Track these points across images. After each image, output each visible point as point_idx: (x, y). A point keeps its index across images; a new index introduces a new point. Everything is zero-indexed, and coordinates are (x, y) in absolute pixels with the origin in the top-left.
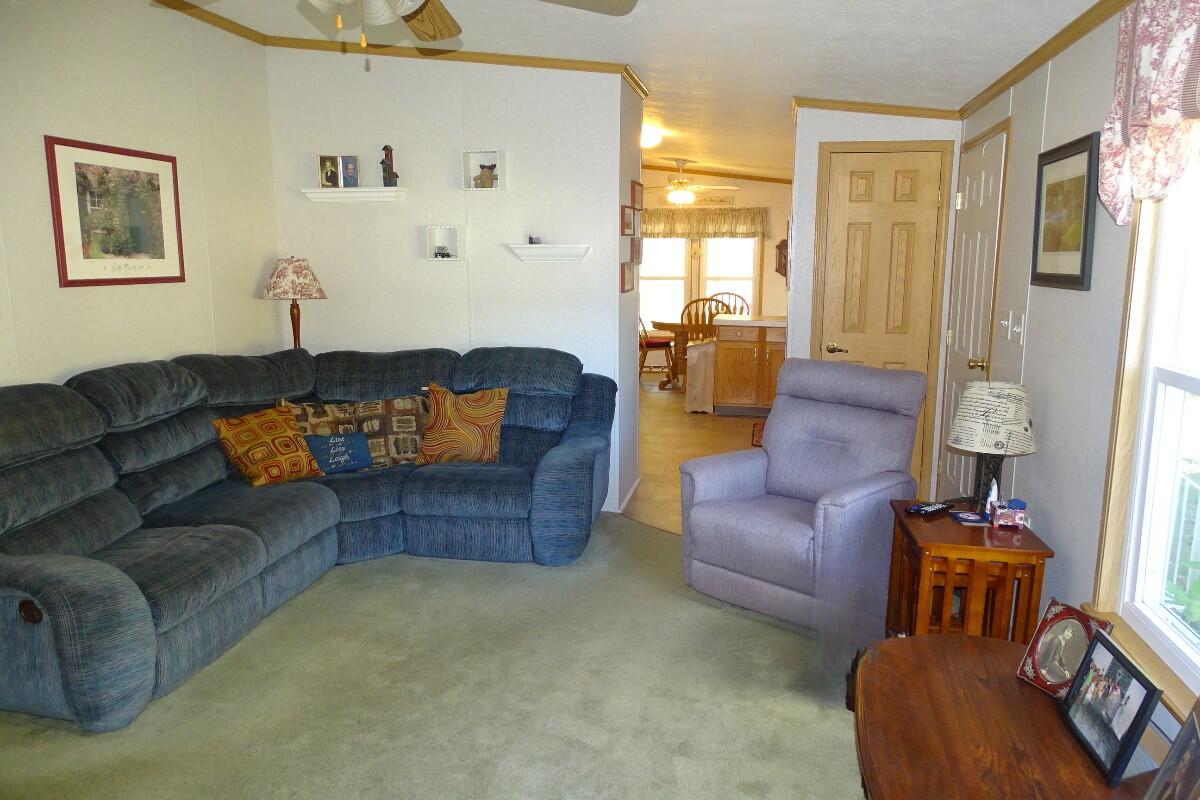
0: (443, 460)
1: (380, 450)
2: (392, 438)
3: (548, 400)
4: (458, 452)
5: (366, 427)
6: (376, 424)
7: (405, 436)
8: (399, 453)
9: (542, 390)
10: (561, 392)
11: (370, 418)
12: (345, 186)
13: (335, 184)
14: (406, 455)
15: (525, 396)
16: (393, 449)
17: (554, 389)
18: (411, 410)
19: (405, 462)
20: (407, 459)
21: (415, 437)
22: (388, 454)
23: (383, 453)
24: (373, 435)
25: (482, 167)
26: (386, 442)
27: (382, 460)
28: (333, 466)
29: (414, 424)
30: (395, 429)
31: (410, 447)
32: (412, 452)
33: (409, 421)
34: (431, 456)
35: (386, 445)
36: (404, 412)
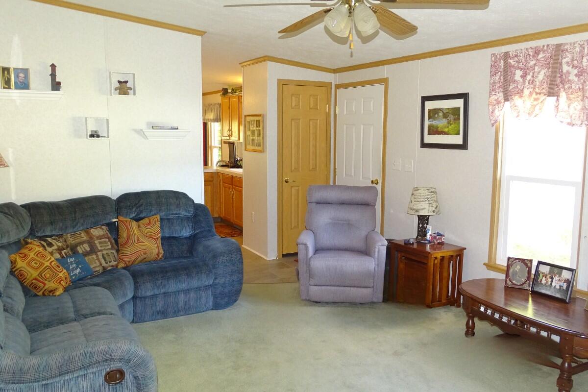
0: (137, 262)
1: (96, 263)
2: (100, 254)
3: (182, 220)
4: (145, 256)
5: (80, 250)
6: (87, 247)
7: (107, 251)
8: (106, 263)
9: (177, 214)
10: (187, 214)
11: (81, 243)
12: (16, 88)
13: (9, 88)
14: (111, 264)
15: (167, 219)
16: (103, 261)
17: (183, 213)
18: (103, 235)
19: (110, 268)
20: (112, 266)
21: (112, 251)
22: (101, 264)
23: (98, 264)
24: (86, 254)
25: (119, 82)
26: (97, 256)
27: (98, 269)
28: (73, 278)
29: (109, 243)
30: (100, 248)
31: (112, 258)
32: (114, 261)
33: (106, 242)
34: (129, 262)
35: (98, 259)
36: (100, 237)
